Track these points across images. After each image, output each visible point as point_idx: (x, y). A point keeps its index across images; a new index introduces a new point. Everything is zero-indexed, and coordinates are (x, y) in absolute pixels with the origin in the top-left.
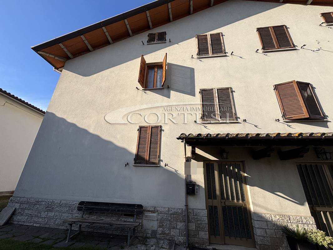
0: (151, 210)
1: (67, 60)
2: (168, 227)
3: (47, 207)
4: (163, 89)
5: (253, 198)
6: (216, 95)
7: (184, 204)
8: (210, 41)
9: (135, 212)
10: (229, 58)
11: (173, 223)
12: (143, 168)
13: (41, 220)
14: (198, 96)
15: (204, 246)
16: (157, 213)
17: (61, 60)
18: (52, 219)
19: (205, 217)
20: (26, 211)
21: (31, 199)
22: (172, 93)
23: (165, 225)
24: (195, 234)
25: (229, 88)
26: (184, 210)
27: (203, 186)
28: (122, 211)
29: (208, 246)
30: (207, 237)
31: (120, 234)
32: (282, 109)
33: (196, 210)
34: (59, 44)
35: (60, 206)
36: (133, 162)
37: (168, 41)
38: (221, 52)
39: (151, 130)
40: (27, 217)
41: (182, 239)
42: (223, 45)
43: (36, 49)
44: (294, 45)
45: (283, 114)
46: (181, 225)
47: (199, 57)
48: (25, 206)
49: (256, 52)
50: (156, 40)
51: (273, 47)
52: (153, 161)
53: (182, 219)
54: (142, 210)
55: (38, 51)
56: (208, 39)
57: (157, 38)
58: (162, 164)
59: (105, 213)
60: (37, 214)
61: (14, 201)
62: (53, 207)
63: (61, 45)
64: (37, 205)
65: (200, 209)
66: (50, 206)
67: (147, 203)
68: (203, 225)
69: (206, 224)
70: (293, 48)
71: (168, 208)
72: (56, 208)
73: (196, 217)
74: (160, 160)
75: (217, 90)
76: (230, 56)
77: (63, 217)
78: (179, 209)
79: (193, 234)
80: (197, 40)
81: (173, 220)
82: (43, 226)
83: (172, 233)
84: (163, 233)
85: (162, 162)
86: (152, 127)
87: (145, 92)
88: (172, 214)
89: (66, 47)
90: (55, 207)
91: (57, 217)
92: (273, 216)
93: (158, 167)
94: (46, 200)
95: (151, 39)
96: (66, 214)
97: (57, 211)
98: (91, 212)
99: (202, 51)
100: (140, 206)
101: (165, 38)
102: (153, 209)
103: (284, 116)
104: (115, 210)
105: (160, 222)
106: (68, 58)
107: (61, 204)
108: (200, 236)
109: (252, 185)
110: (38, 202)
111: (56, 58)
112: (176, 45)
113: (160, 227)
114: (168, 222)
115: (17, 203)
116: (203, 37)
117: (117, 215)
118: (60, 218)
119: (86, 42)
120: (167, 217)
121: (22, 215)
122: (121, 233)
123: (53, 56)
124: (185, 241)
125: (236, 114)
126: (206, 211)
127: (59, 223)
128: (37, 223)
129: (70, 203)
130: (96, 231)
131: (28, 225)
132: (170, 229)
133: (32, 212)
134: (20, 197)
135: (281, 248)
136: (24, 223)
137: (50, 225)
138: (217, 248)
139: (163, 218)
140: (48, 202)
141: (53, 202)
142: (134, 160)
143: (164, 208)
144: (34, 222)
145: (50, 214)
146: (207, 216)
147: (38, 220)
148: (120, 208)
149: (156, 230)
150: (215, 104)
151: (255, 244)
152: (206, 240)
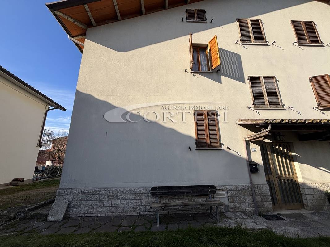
0: (220, 188)
2: (238, 202)
3: (109, 196)
4: (212, 73)
6: (263, 83)
7: (249, 181)
8: (251, 27)
9: (210, 192)
10: (270, 47)
11: (242, 198)
12: (206, 151)
13: (105, 209)
14: (248, 83)
15: (270, 213)
16: (226, 191)
17: (81, 26)
18: (119, 207)
19: (267, 191)
20: (84, 203)
21: (86, 190)
23: (235, 200)
24: (261, 204)
25: (273, 77)
26: (249, 186)
27: (262, 164)
29: (273, 212)
30: (271, 205)
31: (196, 213)
33: (259, 185)
34: (85, 5)
35: (124, 194)
36: (195, 146)
38: (263, 40)
39: (208, 115)
40: (86, 208)
41: (251, 210)
42: (263, 33)
43: (53, 7)
44: (321, 42)
45: (318, 103)
46: (249, 199)
47: (242, 43)
48: (80, 197)
49: (293, 44)
50: (196, 18)
51: (306, 41)
52: (214, 145)
53: (249, 194)
54: (215, 189)
55: (55, 11)
56: (249, 25)
57: (196, 15)
58: (224, 147)
60: (99, 204)
61: (63, 193)
62: (117, 195)
64: (96, 195)
65: (263, 184)
66: (113, 195)
67: (217, 183)
68: (267, 196)
71: (235, 186)
72: (120, 196)
73: (260, 191)
75: (264, 78)
77: (132, 204)
78: (245, 185)
80: (238, 24)
81: (241, 195)
82: (110, 215)
83: (243, 206)
84: (235, 207)
85: (223, 145)
88: (239, 190)
89: (91, 10)
90: (119, 195)
91: (124, 205)
93: (220, 150)
94: (105, 189)
96: (134, 200)
97: (122, 199)
98: (162, 197)
100: (213, 186)
102: (222, 188)
105: (230, 199)
107: (125, 192)
108: (266, 206)
110: (96, 192)
111: (76, 23)
113: (231, 202)
114: (237, 198)
115: (68, 195)
116: (243, 22)
117: (190, 196)
118: (128, 205)
119: (117, 7)
120: (236, 193)
121: (79, 207)
123: (72, 20)
124: (254, 211)
125: (282, 102)
126: (268, 185)
127: (129, 210)
128: (102, 213)
129: (136, 190)
131: (91, 216)
132: (240, 203)
133: (92, 203)
134: (71, 189)
135: (324, 206)
136: (85, 215)
137: (118, 213)
138: (280, 213)
139: (232, 194)
140: (109, 191)
141: (114, 190)
142: (196, 144)
143: (232, 186)
144: (98, 212)
145: (115, 202)
146: (269, 189)
147: (102, 210)
148: (194, 190)
149: (228, 206)
150: (263, 92)
151: (304, 207)
152: (271, 208)
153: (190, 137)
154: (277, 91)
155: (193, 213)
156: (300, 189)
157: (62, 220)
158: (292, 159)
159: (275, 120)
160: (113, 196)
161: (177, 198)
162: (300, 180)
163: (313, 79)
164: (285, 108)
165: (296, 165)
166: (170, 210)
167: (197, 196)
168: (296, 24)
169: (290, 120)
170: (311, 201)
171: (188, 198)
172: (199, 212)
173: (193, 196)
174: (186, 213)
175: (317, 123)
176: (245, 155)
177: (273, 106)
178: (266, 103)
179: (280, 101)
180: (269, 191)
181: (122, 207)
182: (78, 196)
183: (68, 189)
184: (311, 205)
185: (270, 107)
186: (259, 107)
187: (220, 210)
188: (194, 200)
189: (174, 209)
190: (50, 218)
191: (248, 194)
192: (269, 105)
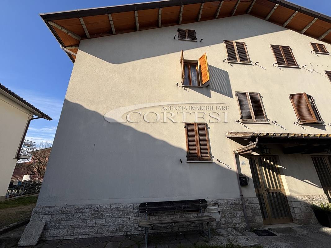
0: (212, 203)
1: (82, 39)
2: (229, 217)
3: (93, 215)
4: (202, 87)
6: (249, 98)
7: (239, 194)
8: (236, 48)
10: (254, 67)
11: (233, 212)
12: (197, 164)
13: (88, 230)
14: (235, 98)
15: (261, 228)
16: (217, 206)
17: (74, 37)
18: (103, 226)
20: (63, 223)
21: (67, 208)
22: (212, 92)
23: (226, 215)
24: (252, 219)
25: (258, 93)
26: (240, 199)
29: (264, 227)
30: (262, 220)
32: (298, 115)
33: (249, 199)
35: (110, 211)
36: (186, 159)
37: (198, 40)
38: (247, 60)
39: (198, 127)
40: (66, 230)
41: (243, 225)
44: (297, 64)
45: (298, 118)
46: (240, 213)
47: (229, 62)
48: (60, 216)
49: (273, 65)
50: (187, 37)
51: (284, 63)
52: (205, 157)
54: (206, 204)
55: (49, 21)
57: (187, 35)
58: (214, 160)
60: (81, 224)
61: (40, 212)
62: (102, 212)
63: (81, 19)
64: (79, 214)
65: (252, 198)
66: (98, 212)
67: (208, 197)
68: (257, 210)
69: (259, 209)
70: (297, 66)
71: (226, 200)
72: (105, 214)
73: (251, 205)
74: (212, 157)
75: (249, 94)
77: (118, 222)
78: (236, 199)
79: (251, 220)
80: (225, 45)
81: (232, 210)
82: (92, 237)
83: (234, 221)
84: (226, 223)
85: (214, 158)
86: (198, 125)
87: (185, 89)
88: (230, 205)
90: (104, 213)
92: (303, 197)
93: (211, 163)
94: (90, 207)
95: (182, 35)
96: (121, 218)
97: (108, 217)
98: (151, 213)
99: (231, 57)
100: (204, 201)
101: (195, 37)
102: (213, 202)
103: (299, 120)
105: (222, 214)
107: (111, 209)
108: (256, 220)
112: (208, 47)
113: (223, 217)
114: (229, 212)
115: (45, 214)
116: (230, 43)
117: (180, 212)
118: (113, 224)
119: (112, 23)
120: (227, 208)
121: (58, 228)
122: (187, 229)
123: (66, 31)
124: (246, 227)
126: (258, 198)
127: (115, 230)
128: (83, 235)
129: (123, 207)
131: (71, 238)
132: (231, 218)
133: (73, 223)
134: (50, 207)
135: (311, 219)
136: (64, 238)
137: (103, 234)
138: (271, 228)
139: (224, 209)
140: (93, 208)
141: (100, 207)
142: (187, 157)
143: (223, 200)
144: (79, 234)
145: (99, 221)
146: (259, 203)
147: (84, 231)
148: (185, 205)
149: (220, 221)
150: (250, 106)
151: (293, 220)
152: (262, 223)
153: (181, 150)
154: (262, 107)
155: (184, 230)
156: (287, 202)
157: (36, 245)
158: (279, 172)
159: (261, 133)
160: (98, 214)
161: (167, 215)
162: (287, 193)
163: (292, 97)
164: (269, 122)
165: (283, 177)
166: (159, 228)
167: (188, 211)
168: (275, 48)
169: (275, 134)
170: (299, 214)
171: (179, 214)
172: (190, 230)
173: (184, 212)
174: (177, 231)
175: (299, 137)
176: (234, 168)
177: (259, 120)
178: (252, 117)
179: (265, 116)
180: (259, 204)
181: (107, 226)
182: (58, 215)
183: (47, 207)
184: (299, 218)
185: (256, 121)
186: (246, 121)
187: (212, 227)
188: (185, 216)
189: (164, 227)
190: (22, 243)
191: (239, 208)
192: (256, 119)
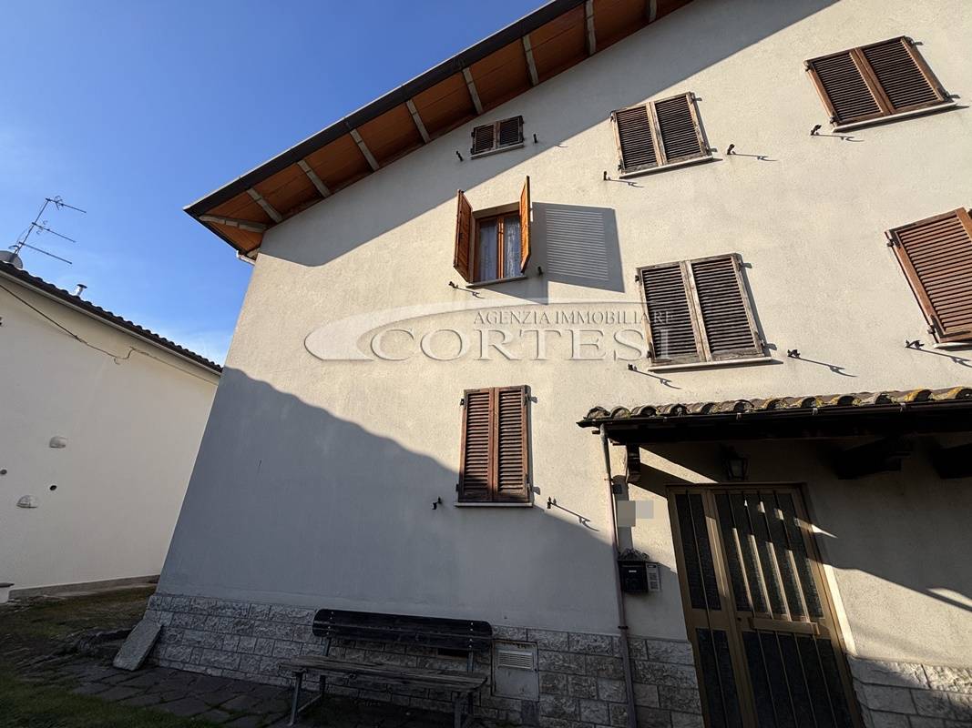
0: (515, 638)
1: (268, 229)
2: (571, 694)
3: (237, 624)
4: (526, 278)
5: (850, 608)
6: (690, 281)
7: (617, 621)
8: (655, 124)
9: (471, 643)
11: (586, 681)
12: (484, 512)
13: (223, 658)
14: (634, 291)
16: (534, 650)
17: (251, 229)
18: (251, 656)
19: (686, 668)
20: (189, 634)
21: (198, 601)
22: (553, 287)
23: (561, 686)
24: (660, 720)
25: (731, 255)
26: (616, 640)
27: (673, 565)
28: (434, 640)
31: (432, 708)
32: (927, 308)
33: (655, 644)
34: (248, 191)
35: (268, 620)
36: (456, 495)
37: (529, 141)
39: (500, 400)
40: (190, 650)
42: (697, 128)
43: (195, 211)
44: (944, 94)
45: (932, 324)
46: (610, 689)
48: (186, 619)
49: (812, 134)
50: (494, 145)
51: (873, 109)
52: (511, 491)
53: (615, 670)
54: (489, 637)
55: (199, 216)
56: (650, 118)
58: (540, 501)
59: (385, 644)
60: (214, 642)
61: (158, 605)
62: (253, 622)
63: (251, 192)
64: (214, 618)
66: (245, 621)
67: (508, 618)
68: (682, 692)
69: (693, 689)
70: (943, 102)
71: (566, 635)
72: (258, 626)
73: (657, 665)
74: (532, 490)
75: (693, 265)
76: (726, 159)
78: (601, 636)
80: (615, 125)
81: (584, 672)
82: (229, 676)
83: (586, 713)
85: (539, 493)
86: (501, 393)
87: (474, 294)
88: (579, 653)
89: (265, 197)
90: (257, 623)
91: (262, 653)
92: (930, 671)
93: (527, 510)
94: (234, 605)
95: (482, 143)
96: (285, 643)
97: (262, 635)
98: (350, 641)
99: (635, 157)
100: (483, 627)
101: (521, 134)
102: (521, 636)
103: (936, 328)
104: (413, 637)
105: (545, 679)
106: (270, 223)
107: (271, 616)
109: (840, 564)
110: (215, 610)
111: (242, 227)
112: (555, 149)
113: (546, 691)
114: (570, 679)
115: (165, 610)
116: (632, 116)
117: (421, 651)
118: (270, 654)
119: (312, 175)
120: (564, 661)
121: (178, 643)
122: (433, 706)
123: (234, 224)
125: (760, 335)
126: (690, 646)
127: (270, 668)
128: (215, 667)
130: (366, 697)
131: (194, 670)
132: (577, 701)
133: (202, 637)
136: (184, 666)
139: (554, 664)
140: (240, 609)
141: (251, 609)
142: (458, 488)
143: (556, 633)
145: (249, 643)
146: (693, 662)
147: (216, 658)
150: (690, 310)
156: (851, 684)
157: (135, 670)
160: (245, 624)
164: (774, 355)
166: (363, 686)
167: (442, 652)
168: (828, 67)
171: (417, 657)
173: (431, 652)
174: (405, 704)
177: (726, 353)
178: (698, 346)
179: (753, 335)
180: (693, 669)
182: (183, 616)
186: (670, 362)
190: (119, 662)
191: (611, 671)
192: (712, 351)
